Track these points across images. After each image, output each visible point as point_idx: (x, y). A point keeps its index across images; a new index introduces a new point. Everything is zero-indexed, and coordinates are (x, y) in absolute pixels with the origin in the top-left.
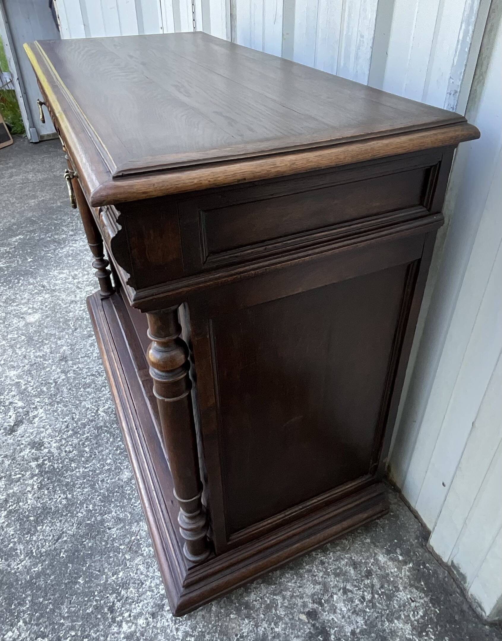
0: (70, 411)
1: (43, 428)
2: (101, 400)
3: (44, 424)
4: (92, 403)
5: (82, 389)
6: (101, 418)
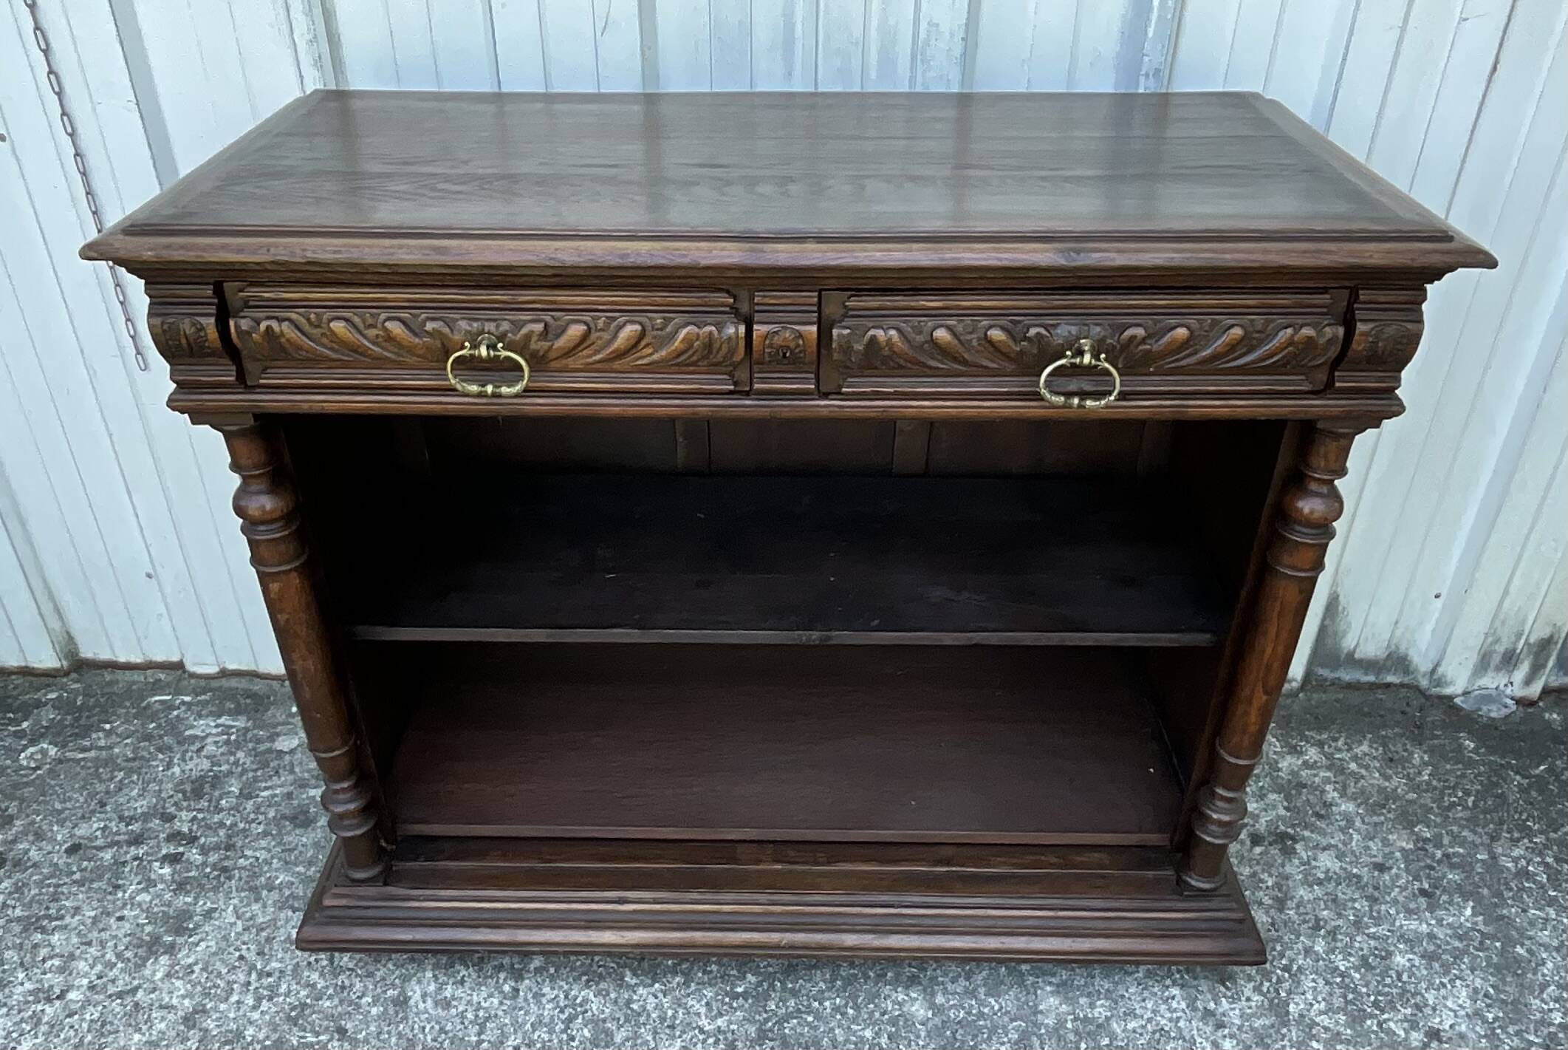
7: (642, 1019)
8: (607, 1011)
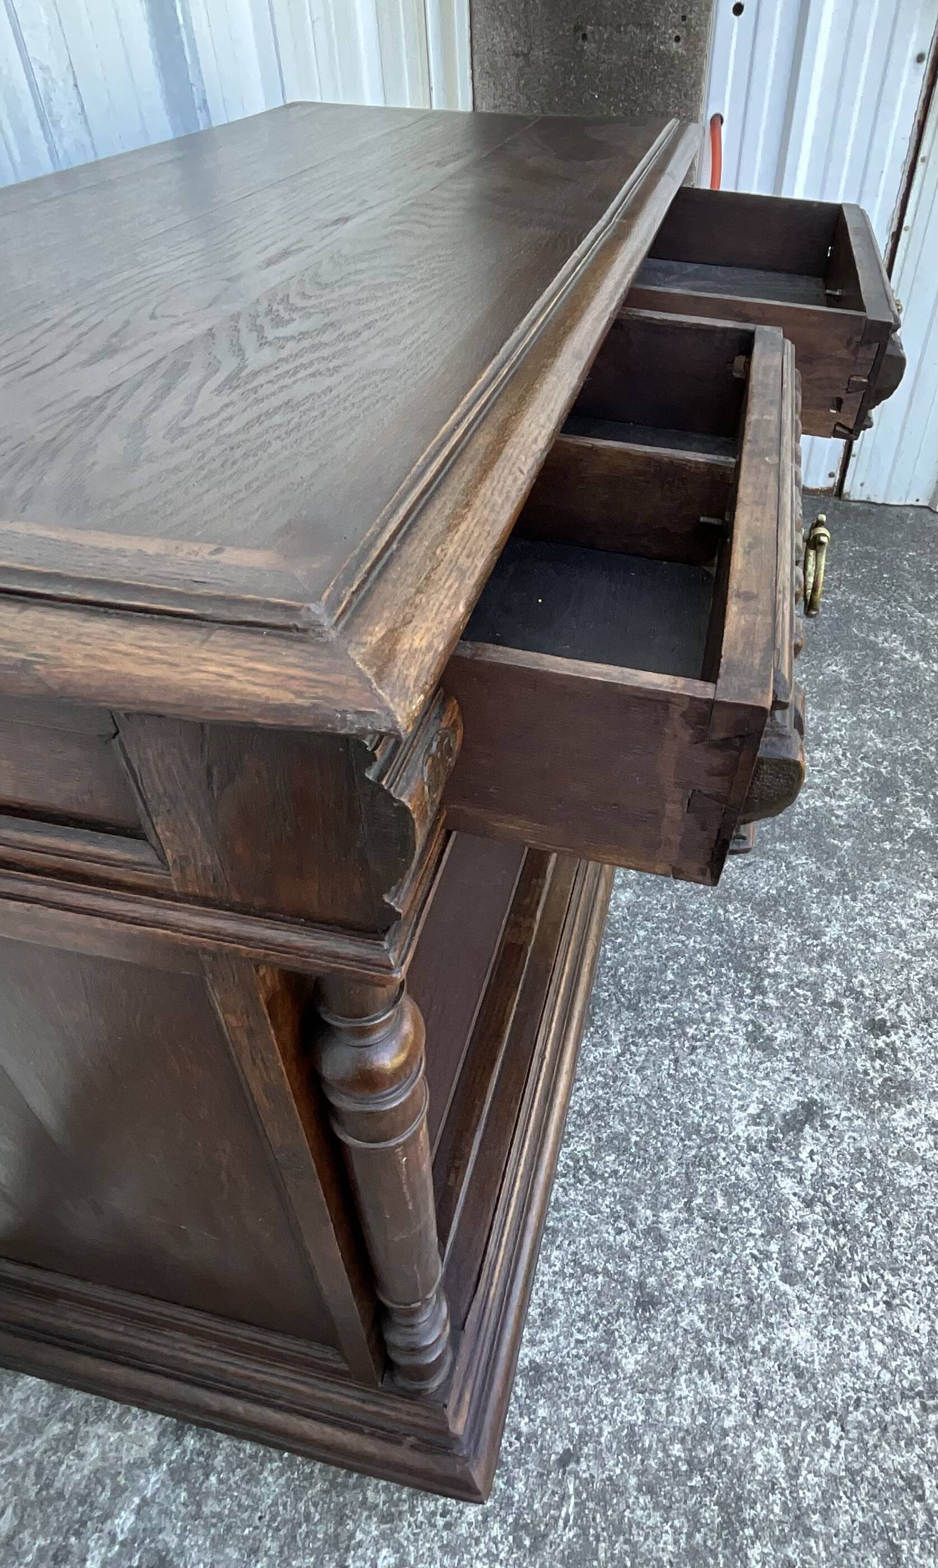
0: (678, 1088)
1: (741, 1077)
2: (605, 1076)
3: (739, 1086)
4: (626, 1081)
5: (634, 1138)
6: (622, 1028)
7: (603, 1104)
8: (587, 1136)
